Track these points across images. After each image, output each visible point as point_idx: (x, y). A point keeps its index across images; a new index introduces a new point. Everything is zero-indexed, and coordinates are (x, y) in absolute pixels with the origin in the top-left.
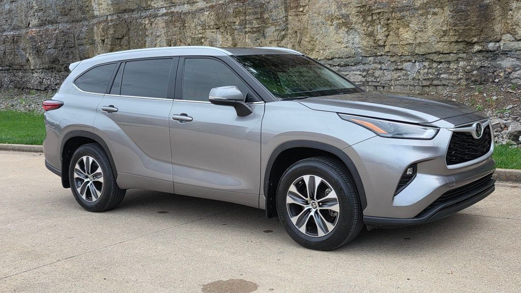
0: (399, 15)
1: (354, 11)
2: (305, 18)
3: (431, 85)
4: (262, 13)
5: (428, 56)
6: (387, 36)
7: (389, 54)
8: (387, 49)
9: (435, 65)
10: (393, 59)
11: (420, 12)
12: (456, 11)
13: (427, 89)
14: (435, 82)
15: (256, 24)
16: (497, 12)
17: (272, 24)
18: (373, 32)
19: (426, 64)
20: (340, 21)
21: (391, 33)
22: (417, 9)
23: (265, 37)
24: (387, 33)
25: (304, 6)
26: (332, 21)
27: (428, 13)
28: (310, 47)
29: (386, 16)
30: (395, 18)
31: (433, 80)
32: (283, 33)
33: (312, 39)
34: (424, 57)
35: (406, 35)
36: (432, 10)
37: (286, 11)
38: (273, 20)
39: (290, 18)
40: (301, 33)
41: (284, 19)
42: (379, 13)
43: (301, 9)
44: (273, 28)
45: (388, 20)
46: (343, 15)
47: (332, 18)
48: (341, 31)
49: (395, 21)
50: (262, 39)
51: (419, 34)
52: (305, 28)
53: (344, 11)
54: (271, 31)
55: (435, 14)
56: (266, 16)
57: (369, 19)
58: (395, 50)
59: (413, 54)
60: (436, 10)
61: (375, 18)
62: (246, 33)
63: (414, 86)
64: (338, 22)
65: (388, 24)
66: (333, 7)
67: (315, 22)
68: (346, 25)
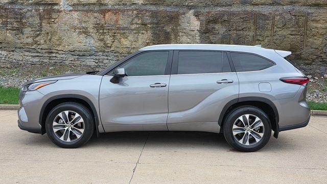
0: (122, 32)
1: (91, 26)
2: (55, 26)
4: (21, 19)
6: (113, 42)
7: (113, 52)
8: (112, 49)
10: (116, 55)
11: (134, 32)
12: (154, 34)
15: (15, 25)
16: (173, 37)
17: (29, 26)
18: (103, 39)
20: (81, 30)
21: (116, 40)
22: (133, 30)
23: (23, 34)
24: (113, 40)
25: (55, 19)
26: (75, 29)
27: (139, 33)
28: (58, 43)
29: (113, 31)
30: (119, 33)
32: (38, 33)
33: (60, 38)
35: (126, 42)
37: (40, 20)
38: (30, 24)
39: (43, 24)
40: (51, 34)
41: (39, 24)
42: (109, 29)
43: (53, 20)
44: (30, 29)
45: (115, 33)
46: (83, 28)
47: (75, 28)
48: (81, 36)
49: (119, 35)
50: (21, 35)
51: (134, 43)
52: (55, 31)
53: (84, 25)
54: (27, 31)
55: (143, 34)
56: (24, 21)
57: (101, 31)
58: (118, 50)
59: (129, 53)
60: (143, 32)
61: (105, 31)
62: (7, 29)
64: (79, 30)
65: (114, 36)
66: (76, 22)
67: (63, 29)
68: (85, 33)
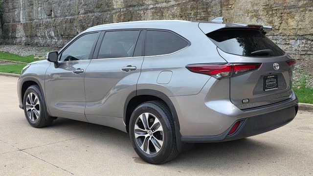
0: (288, 11)
1: (261, 8)
2: (232, 12)
3: (306, 54)
4: (207, 8)
5: (305, 37)
6: (281, 23)
7: (282, 34)
8: (280, 31)
9: (309, 42)
10: (284, 38)
11: (301, 9)
13: (303, 57)
14: (309, 53)
15: (203, 15)
17: (213, 15)
18: (272, 21)
19: (304, 41)
22: (300, 8)
24: (280, 22)
25: (231, 5)
26: (248, 14)
27: (306, 10)
29: (280, 11)
30: (286, 13)
31: (307, 51)
34: (303, 37)
35: (292, 23)
36: (309, 8)
37: (221, 7)
38: (214, 12)
39: (223, 11)
40: (229, 21)
41: (220, 12)
42: (276, 10)
43: (230, 6)
44: (213, 17)
45: (282, 14)
46: (255, 11)
47: (248, 12)
48: (253, 20)
49: (285, 15)
51: (300, 23)
52: (231, 18)
53: (255, 8)
54: (211, 19)
55: (310, 11)
56: (209, 10)
57: (271, 13)
58: (285, 32)
59: (296, 35)
60: (311, 8)
61: (274, 12)
62: (197, 20)
63: (296, 54)
64: (251, 14)
65: (281, 17)
66: (250, 6)
67: (238, 14)
68: (256, 16)
